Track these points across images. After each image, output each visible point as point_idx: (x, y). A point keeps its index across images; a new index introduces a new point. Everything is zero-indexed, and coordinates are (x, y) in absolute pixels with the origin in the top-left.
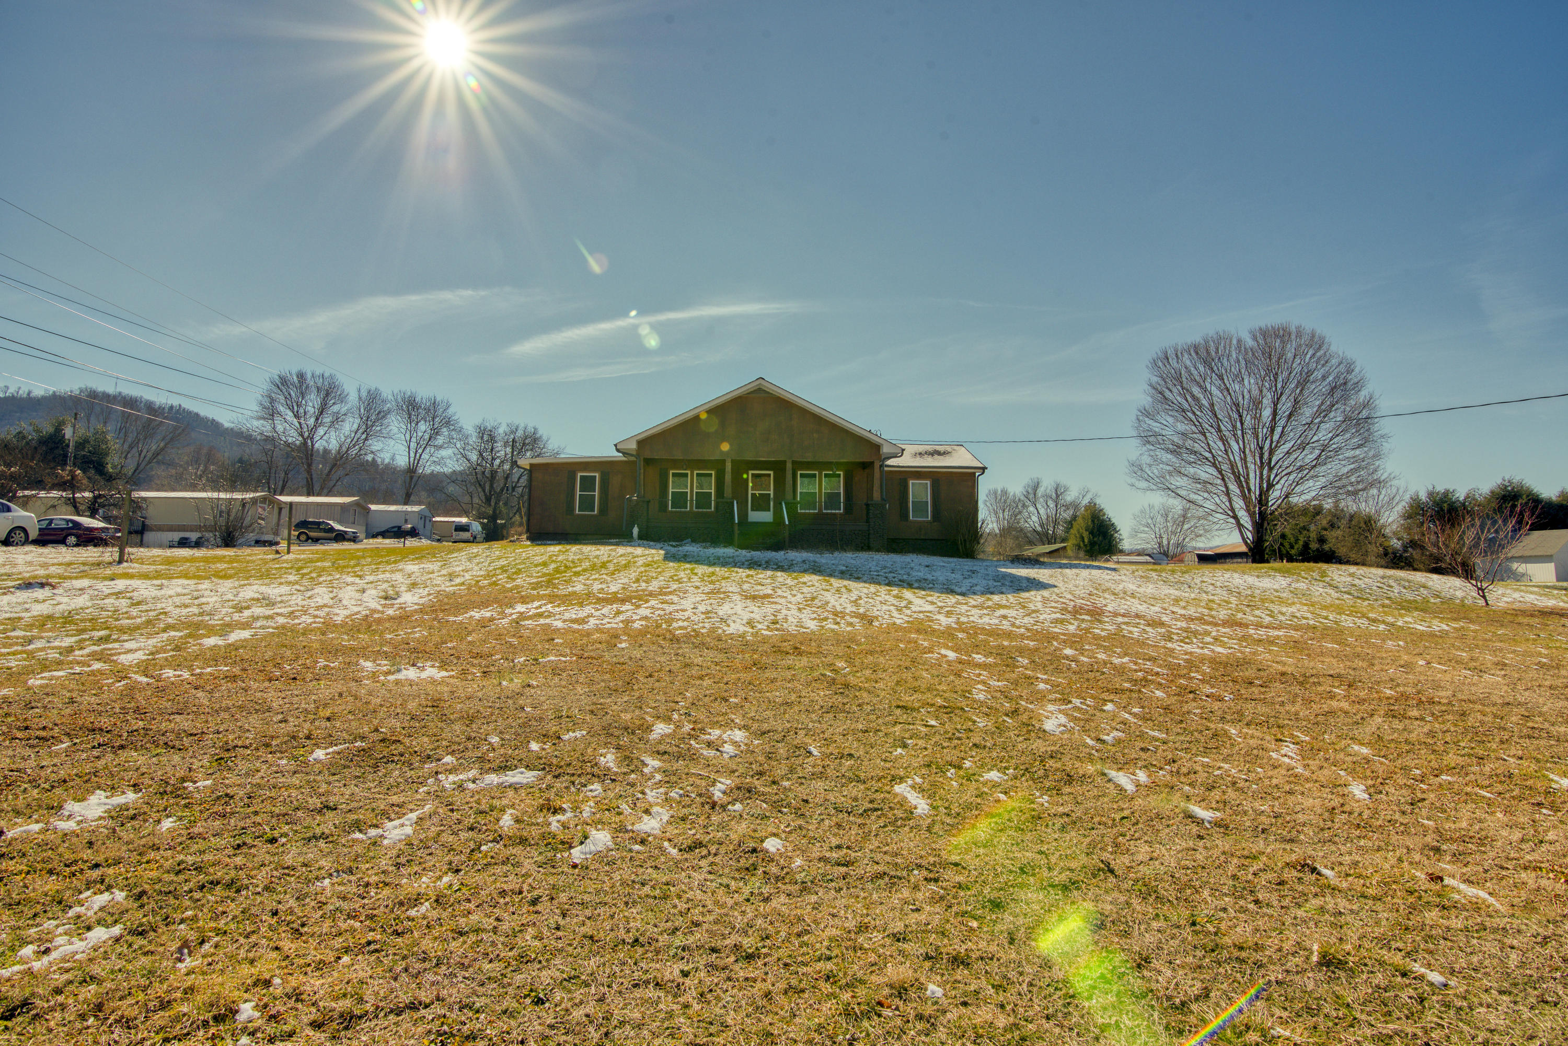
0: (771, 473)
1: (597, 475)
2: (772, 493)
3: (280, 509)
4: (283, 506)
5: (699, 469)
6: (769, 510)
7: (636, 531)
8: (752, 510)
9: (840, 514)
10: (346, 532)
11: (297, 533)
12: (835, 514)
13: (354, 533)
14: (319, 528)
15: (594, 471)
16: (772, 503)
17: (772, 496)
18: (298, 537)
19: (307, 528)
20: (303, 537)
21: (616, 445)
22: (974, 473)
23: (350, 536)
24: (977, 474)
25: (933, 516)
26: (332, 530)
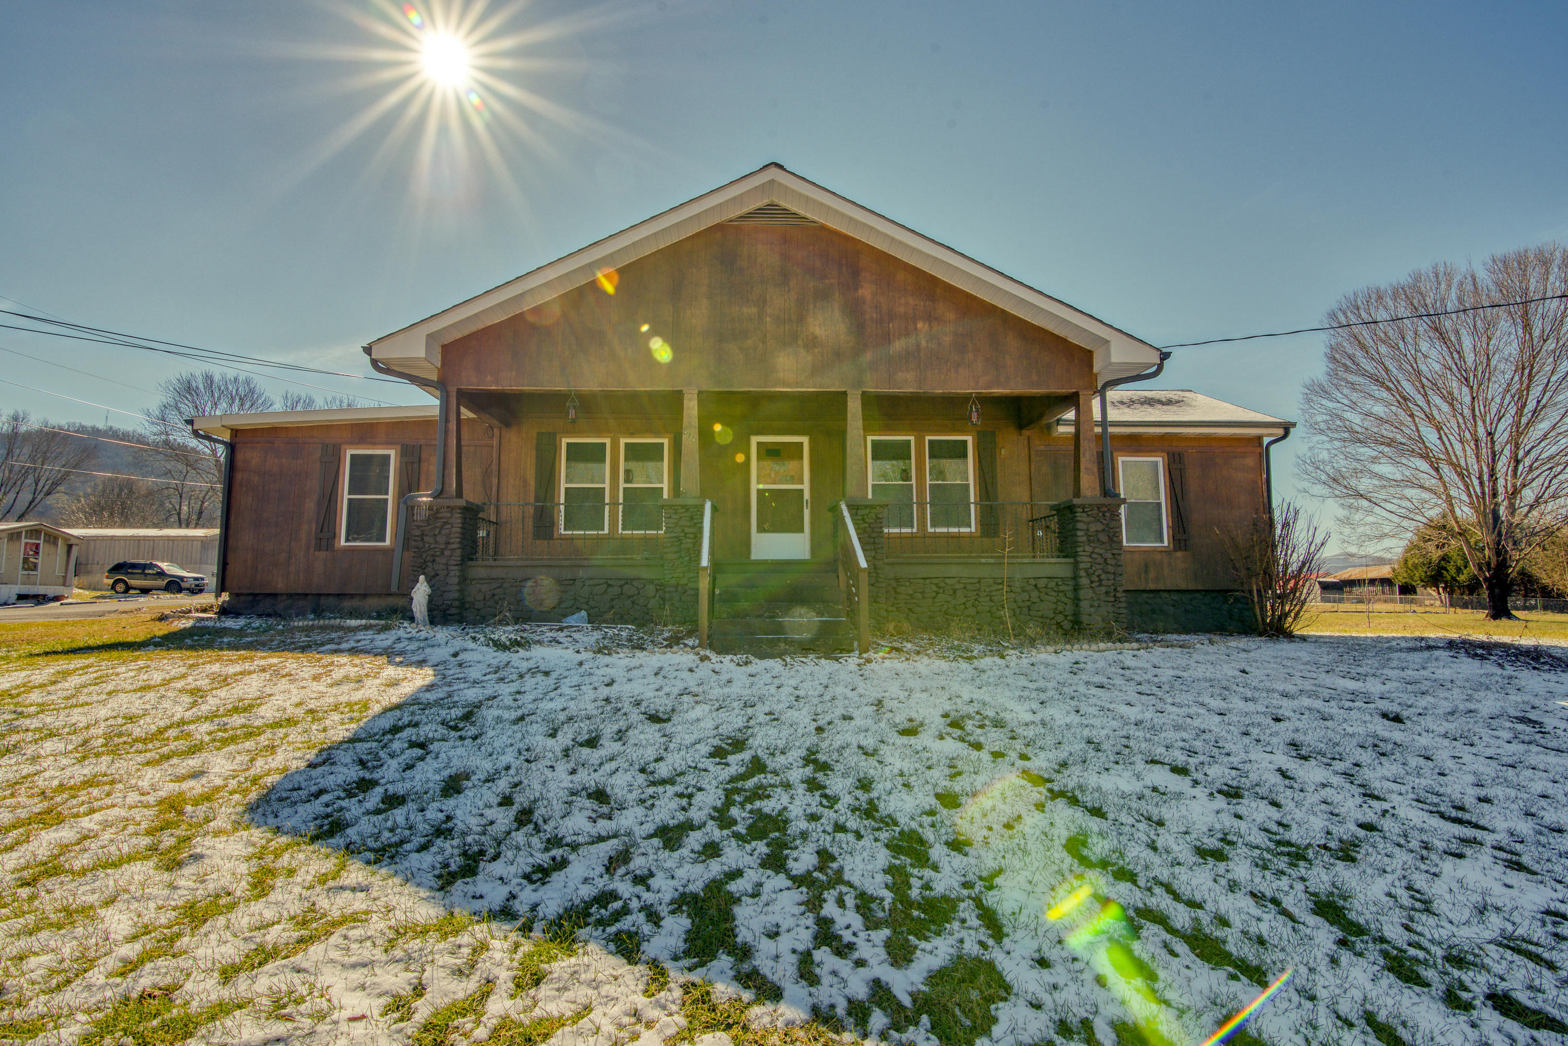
0: (805, 440)
1: (392, 453)
2: (806, 487)
3: (70, 547)
4: (73, 541)
5: (632, 435)
6: (801, 530)
7: (421, 593)
8: (761, 529)
9: (970, 536)
10: (182, 578)
11: (111, 581)
12: (959, 536)
13: (196, 579)
14: (143, 573)
15: (388, 443)
16: (807, 513)
17: (807, 496)
18: (113, 587)
19: (127, 574)
20: (120, 587)
21: (368, 350)
22: (1259, 438)
23: (190, 584)
24: (1266, 440)
25: (1174, 538)
26: (162, 574)
